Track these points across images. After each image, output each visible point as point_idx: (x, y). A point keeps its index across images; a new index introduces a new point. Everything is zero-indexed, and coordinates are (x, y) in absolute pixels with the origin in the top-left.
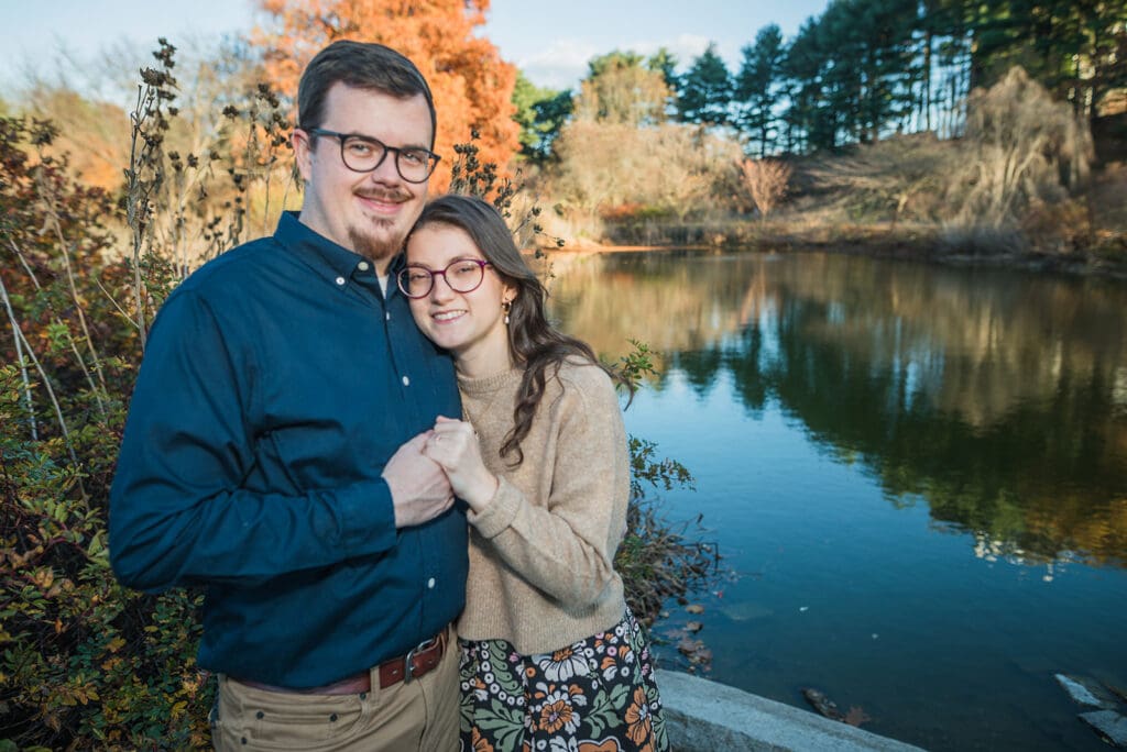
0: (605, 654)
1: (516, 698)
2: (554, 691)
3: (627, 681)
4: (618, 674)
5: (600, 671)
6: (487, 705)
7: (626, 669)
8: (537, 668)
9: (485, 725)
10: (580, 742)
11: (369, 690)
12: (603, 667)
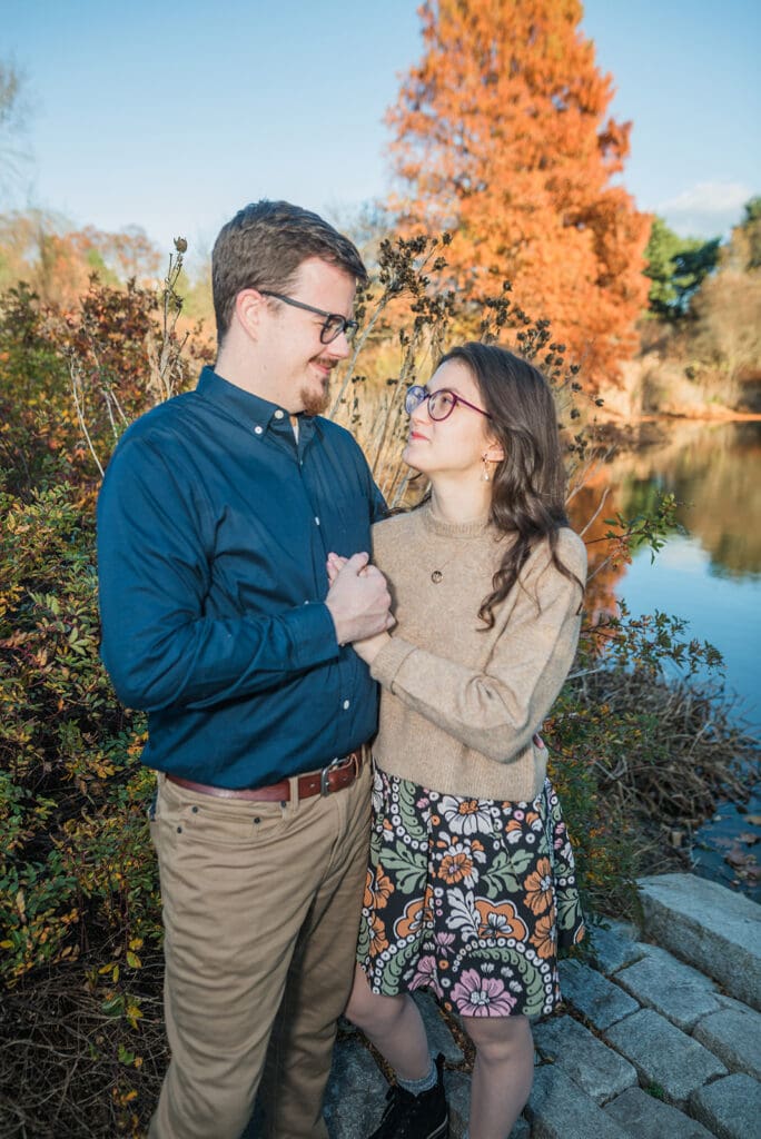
0: (511, 817)
1: (420, 843)
2: (456, 843)
3: (533, 848)
4: (522, 839)
5: (504, 833)
6: (392, 846)
7: (533, 836)
8: (442, 817)
9: (389, 865)
10: (477, 898)
11: (289, 799)
12: (507, 829)
